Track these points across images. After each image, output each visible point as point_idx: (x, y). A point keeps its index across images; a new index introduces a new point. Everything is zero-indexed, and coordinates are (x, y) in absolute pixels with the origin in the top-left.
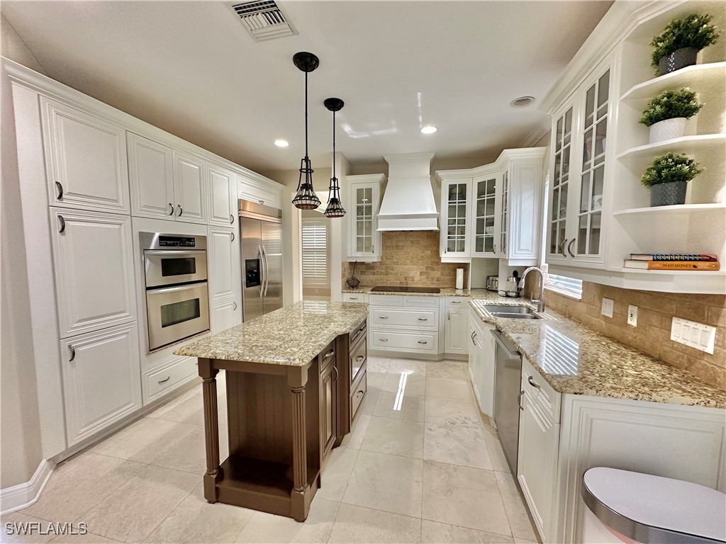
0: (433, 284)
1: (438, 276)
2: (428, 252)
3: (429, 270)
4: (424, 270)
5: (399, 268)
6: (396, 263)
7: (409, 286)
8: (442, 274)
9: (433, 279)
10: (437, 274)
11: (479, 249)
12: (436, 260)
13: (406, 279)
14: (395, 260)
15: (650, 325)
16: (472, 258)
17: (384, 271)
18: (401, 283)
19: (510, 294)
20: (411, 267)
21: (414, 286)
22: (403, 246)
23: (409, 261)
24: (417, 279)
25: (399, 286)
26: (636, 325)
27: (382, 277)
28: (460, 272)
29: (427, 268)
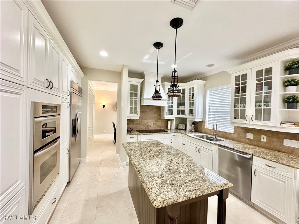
0: (158, 128)
1: (160, 124)
2: (157, 115)
3: (157, 122)
4: (155, 122)
5: (145, 122)
6: (144, 119)
7: (149, 129)
8: (161, 124)
9: (158, 126)
10: (160, 123)
11: (178, 114)
12: (159, 118)
13: (148, 126)
14: (143, 118)
15: (272, 141)
16: (175, 117)
17: (138, 123)
18: (145, 128)
19: (192, 131)
20: (150, 121)
21: (151, 129)
22: (147, 112)
23: (149, 118)
24: (152, 126)
25: (144, 129)
26: (266, 141)
27: (137, 126)
28: (169, 123)
29: (156, 121)
